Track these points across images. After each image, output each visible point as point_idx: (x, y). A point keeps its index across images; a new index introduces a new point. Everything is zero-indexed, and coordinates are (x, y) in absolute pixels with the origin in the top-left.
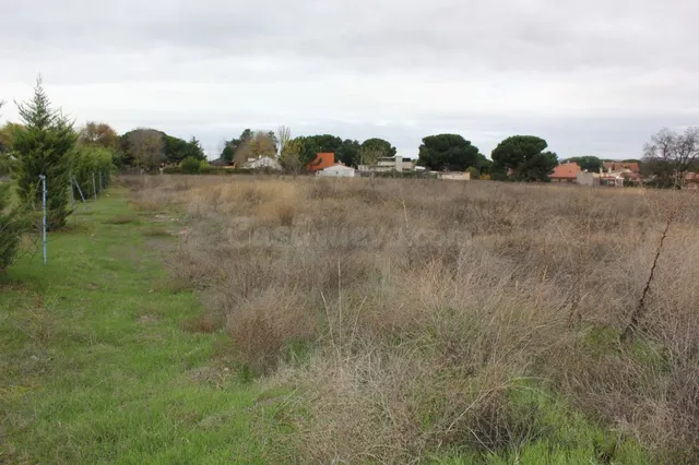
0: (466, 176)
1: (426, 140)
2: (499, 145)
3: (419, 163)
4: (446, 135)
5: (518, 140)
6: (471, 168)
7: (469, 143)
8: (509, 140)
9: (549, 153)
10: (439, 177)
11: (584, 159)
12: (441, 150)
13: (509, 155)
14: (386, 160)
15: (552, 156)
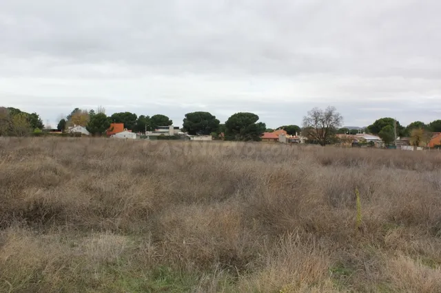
0: (209, 138)
1: (187, 115)
2: (230, 118)
3: (182, 130)
4: (199, 113)
5: (240, 115)
6: (213, 133)
7: (215, 117)
8: (235, 115)
9: (261, 123)
10: (192, 138)
11: (290, 127)
12: (196, 122)
13: (234, 124)
14: (164, 128)
15: (262, 125)
